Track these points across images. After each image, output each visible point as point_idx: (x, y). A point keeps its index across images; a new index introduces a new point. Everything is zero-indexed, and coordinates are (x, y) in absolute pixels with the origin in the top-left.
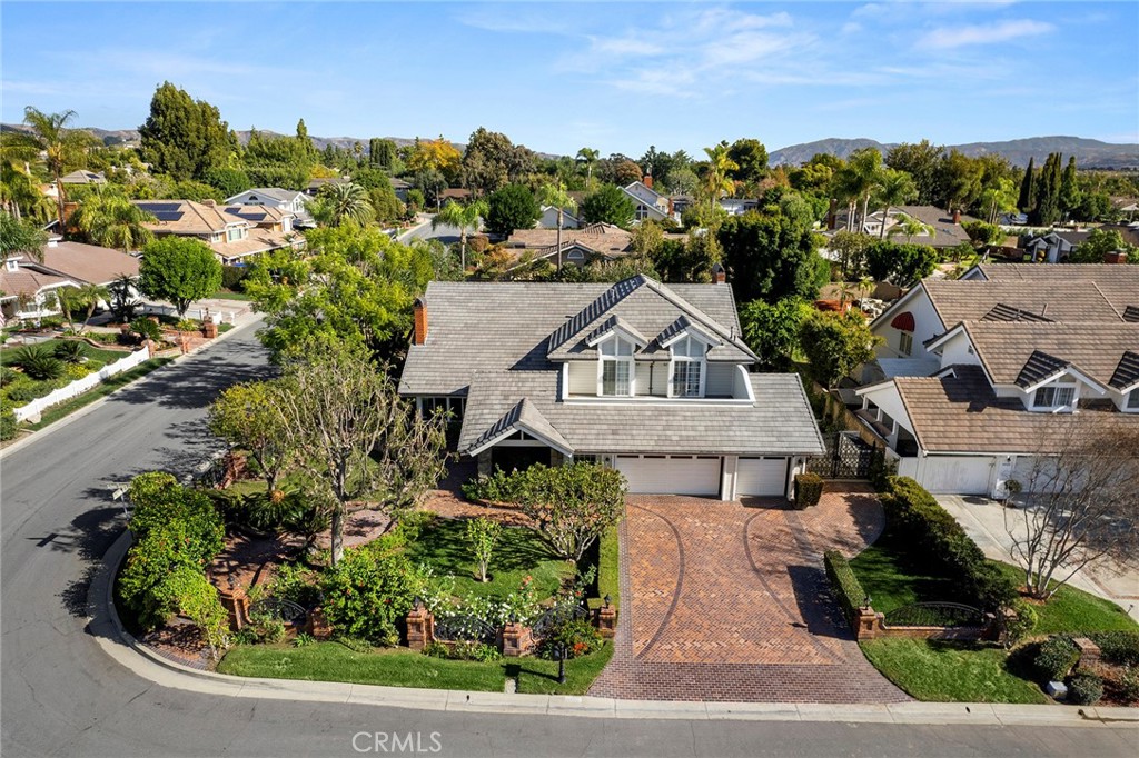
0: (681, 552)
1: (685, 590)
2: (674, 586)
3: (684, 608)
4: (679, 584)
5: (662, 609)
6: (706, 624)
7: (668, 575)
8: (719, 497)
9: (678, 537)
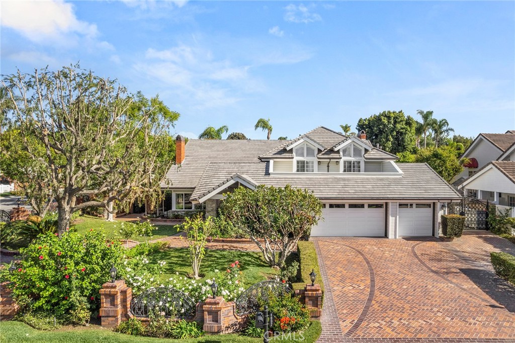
0: (368, 263)
1: (378, 284)
2: (368, 282)
3: (382, 295)
4: (373, 281)
5: (362, 297)
6: (407, 306)
7: (361, 275)
8: (386, 236)
9: (362, 255)
